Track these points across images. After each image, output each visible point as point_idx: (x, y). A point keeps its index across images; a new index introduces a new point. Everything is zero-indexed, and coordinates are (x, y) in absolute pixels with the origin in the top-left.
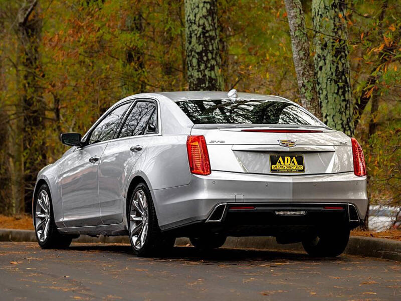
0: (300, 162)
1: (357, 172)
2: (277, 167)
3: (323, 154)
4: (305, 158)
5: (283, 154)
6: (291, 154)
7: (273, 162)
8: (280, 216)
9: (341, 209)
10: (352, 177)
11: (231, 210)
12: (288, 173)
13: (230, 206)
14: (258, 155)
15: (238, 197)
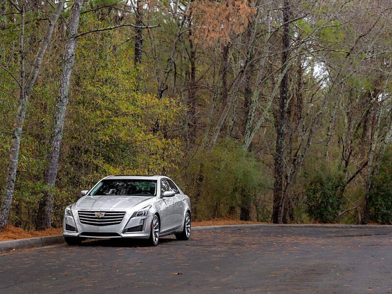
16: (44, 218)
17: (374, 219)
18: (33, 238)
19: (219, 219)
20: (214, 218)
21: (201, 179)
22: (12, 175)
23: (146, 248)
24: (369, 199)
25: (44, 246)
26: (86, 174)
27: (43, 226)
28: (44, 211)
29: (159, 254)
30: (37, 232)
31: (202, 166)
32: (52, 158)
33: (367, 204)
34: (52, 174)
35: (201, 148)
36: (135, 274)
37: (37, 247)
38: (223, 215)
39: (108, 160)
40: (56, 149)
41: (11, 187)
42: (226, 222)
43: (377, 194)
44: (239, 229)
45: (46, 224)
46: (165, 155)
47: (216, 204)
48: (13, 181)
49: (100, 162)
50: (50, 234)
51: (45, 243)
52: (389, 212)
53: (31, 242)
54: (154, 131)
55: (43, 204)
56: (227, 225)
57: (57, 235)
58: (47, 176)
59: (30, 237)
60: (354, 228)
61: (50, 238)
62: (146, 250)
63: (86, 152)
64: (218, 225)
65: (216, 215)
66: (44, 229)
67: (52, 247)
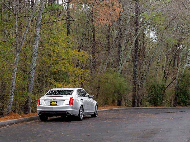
0: (57, 103)
1: (69, 105)
2: (52, 104)
3: (61, 101)
4: (58, 102)
5: (53, 101)
6: (55, 101)
7: (51, 103)
8: (51, 114)
9: (65, 112)
10: (68, 106)
11: (43, 112)
12: (54, 105)
13: (42, 112)
14: (48, 101)
15: (43, 110)
16: (28, 108)
17: (179, 104)
18: (23, 118)
19: (107, 106)
20: (105, 105)
21: (99, 88)
22: (13, 89)
23: (75, 122)
24: (177, 95)
25: (28, 121)
26: (46, 87)
27: (27, 112)
28: (27, 105)
29: (81, 125)
30: (25, 115)
31: (99, 81)
32: (30, 81)
33: (176, 97)
34: (31, 88)
35: (99, 73)
36: (71, 135)
37: (25, 122)
38: (109, 103)
39: (56, 80)
40: (33, 77)
41: (12, 95)
42: (111, 107)
43: (181, 93)
44: (117, 110)
45: (29, 111)
46: (82, 77)
47: (106, 99)
48: (13, 92)
49: (52, 81)
50: (31, 116)
51: (29, 120)
52: (186, 100)
53: (22, 120)
54: (77, 66)
55: (27, 102)
56: (111, 108)
57: (34, 116)
58: (28, 89)
59: (21, 118)
60: (170, 108)
61: (31, 118)
62: (75, 123)
63: (46, 76)
64: (107, 109)
65: (106, 104)
66: (28, 114)
67: (32, 122)
